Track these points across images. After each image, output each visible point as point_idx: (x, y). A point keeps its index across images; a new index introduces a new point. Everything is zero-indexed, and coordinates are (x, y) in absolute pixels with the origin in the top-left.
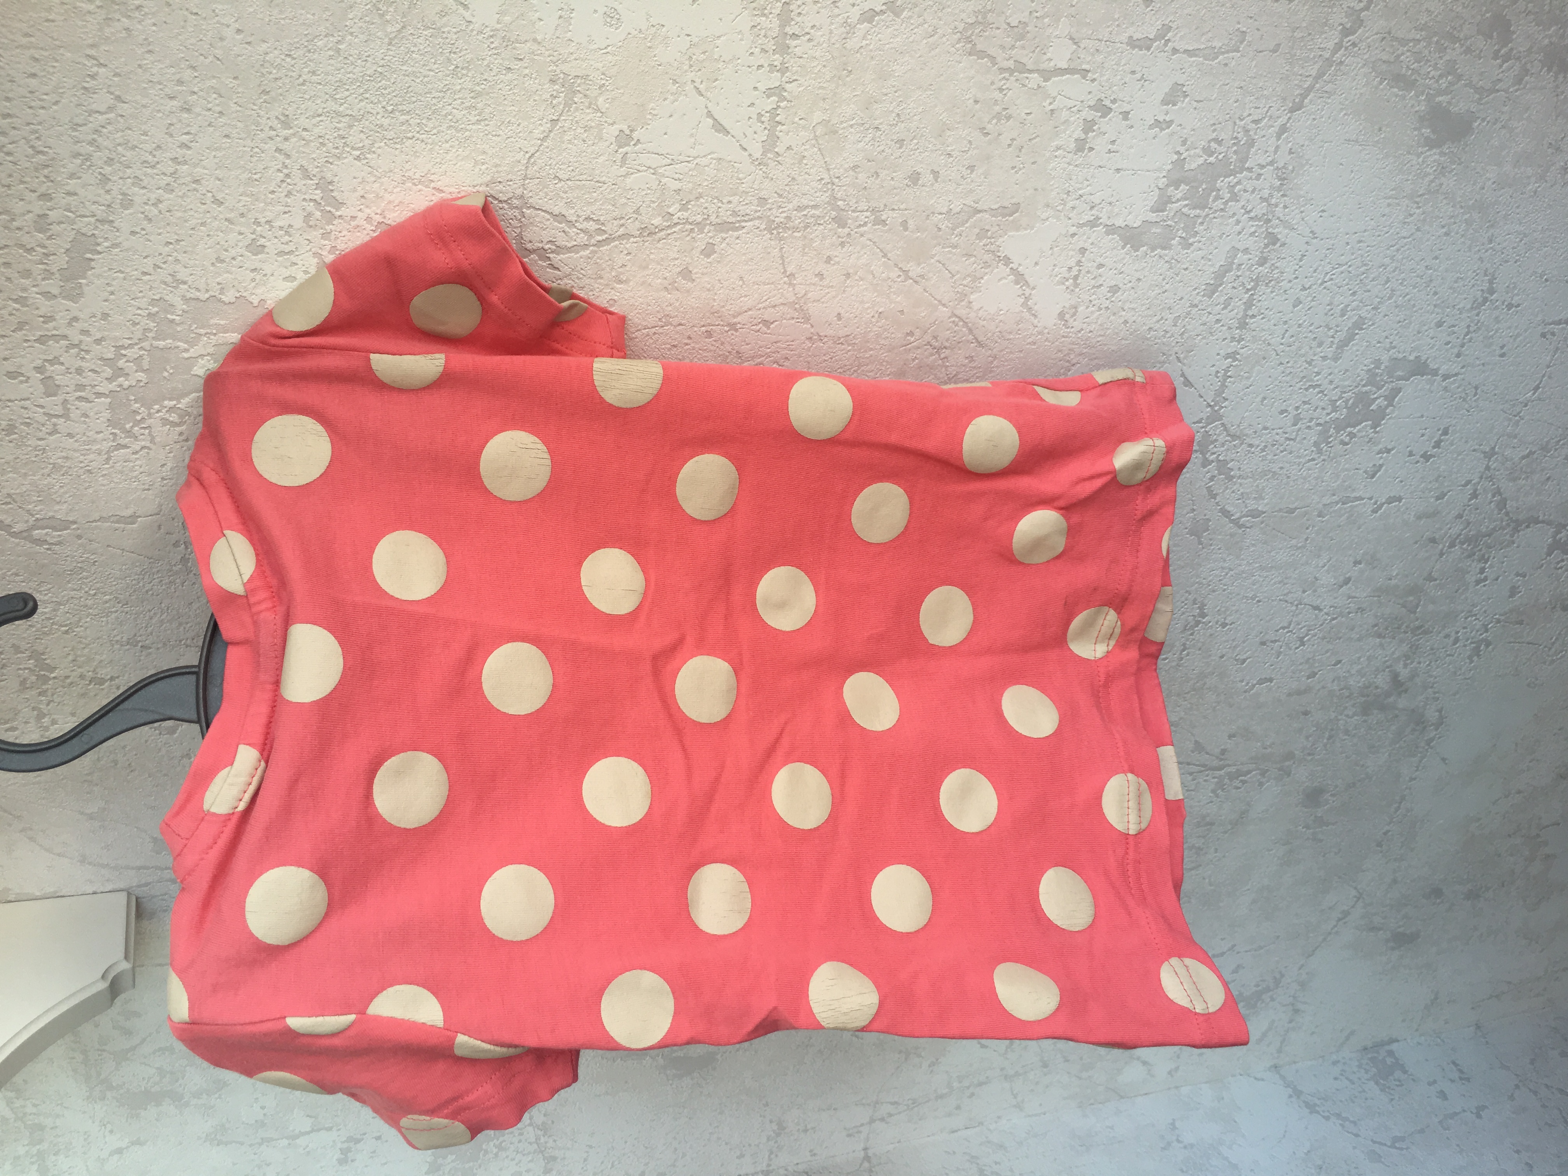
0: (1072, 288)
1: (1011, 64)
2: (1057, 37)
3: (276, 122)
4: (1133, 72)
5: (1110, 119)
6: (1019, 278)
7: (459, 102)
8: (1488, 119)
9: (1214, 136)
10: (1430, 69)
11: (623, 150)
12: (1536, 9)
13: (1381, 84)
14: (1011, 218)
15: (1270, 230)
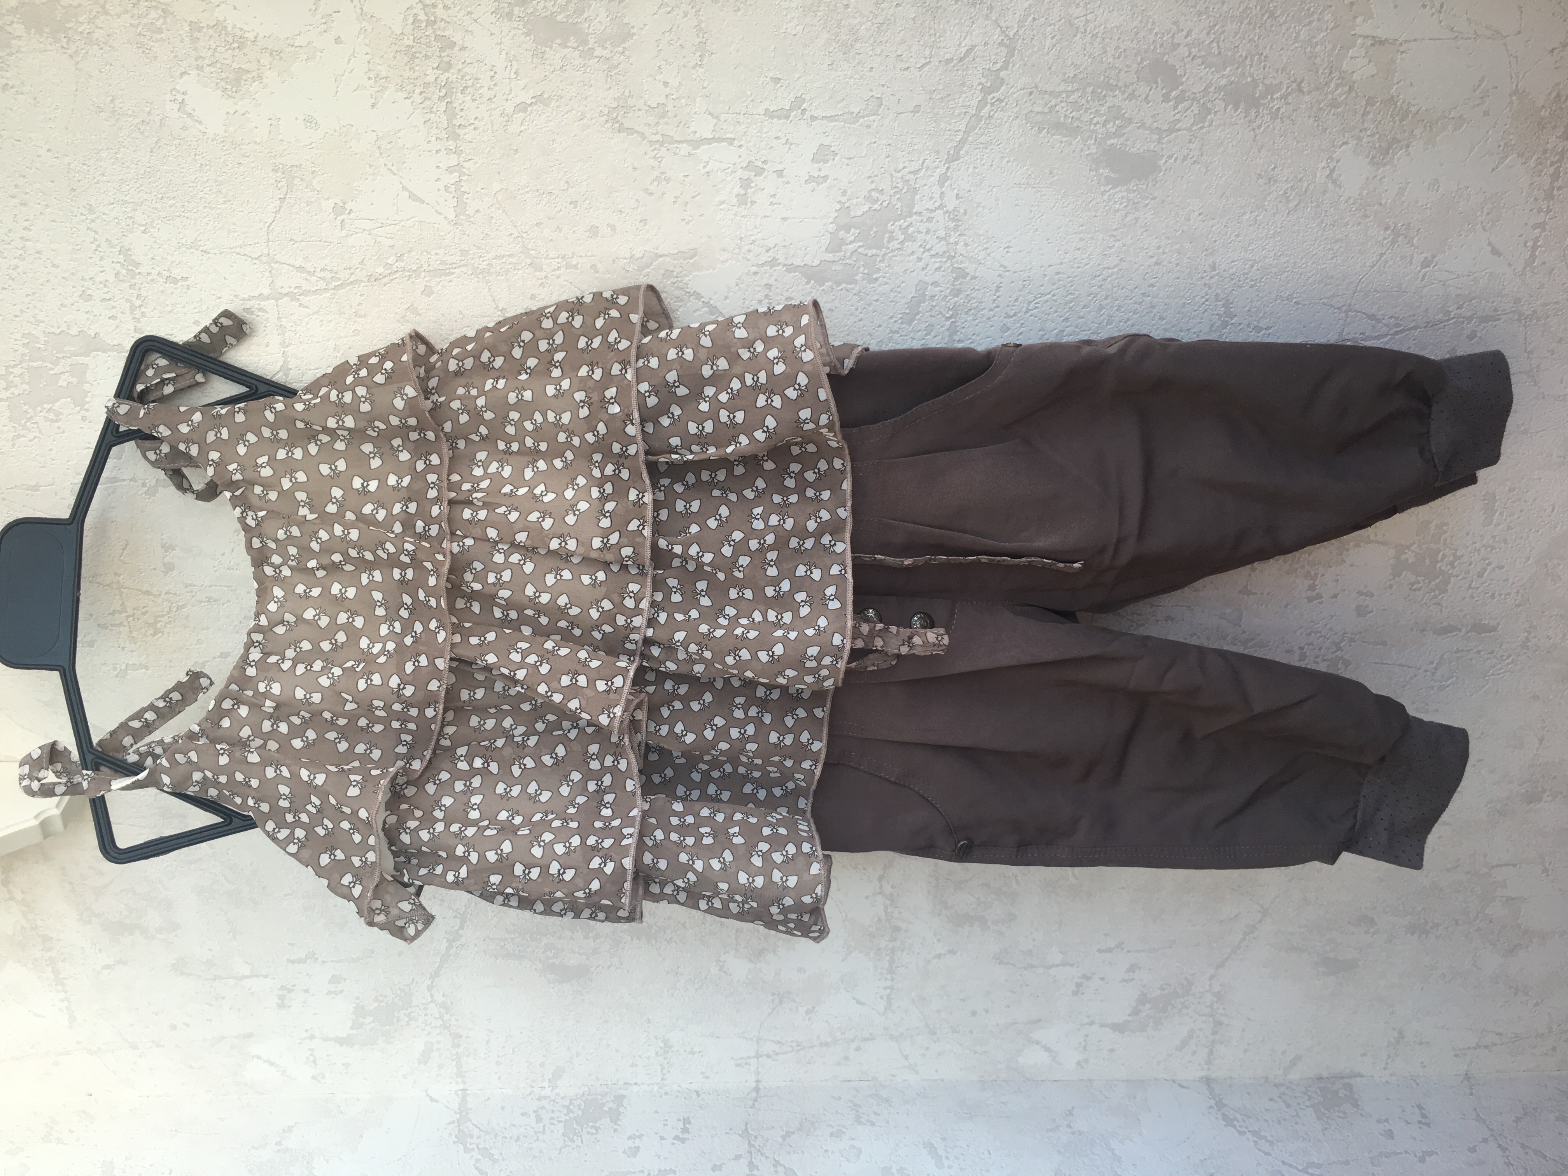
1: (658, 137)
4: (777, 138)
6: (713, 309)
7: (208, 189)
8: (1175, 156)
9: (873, 186)
10: (1092, 116)
11: (340, 218)
12: (1203, 53)
13: (1040, 132)
14: (691, 261)
15: (956, 265)
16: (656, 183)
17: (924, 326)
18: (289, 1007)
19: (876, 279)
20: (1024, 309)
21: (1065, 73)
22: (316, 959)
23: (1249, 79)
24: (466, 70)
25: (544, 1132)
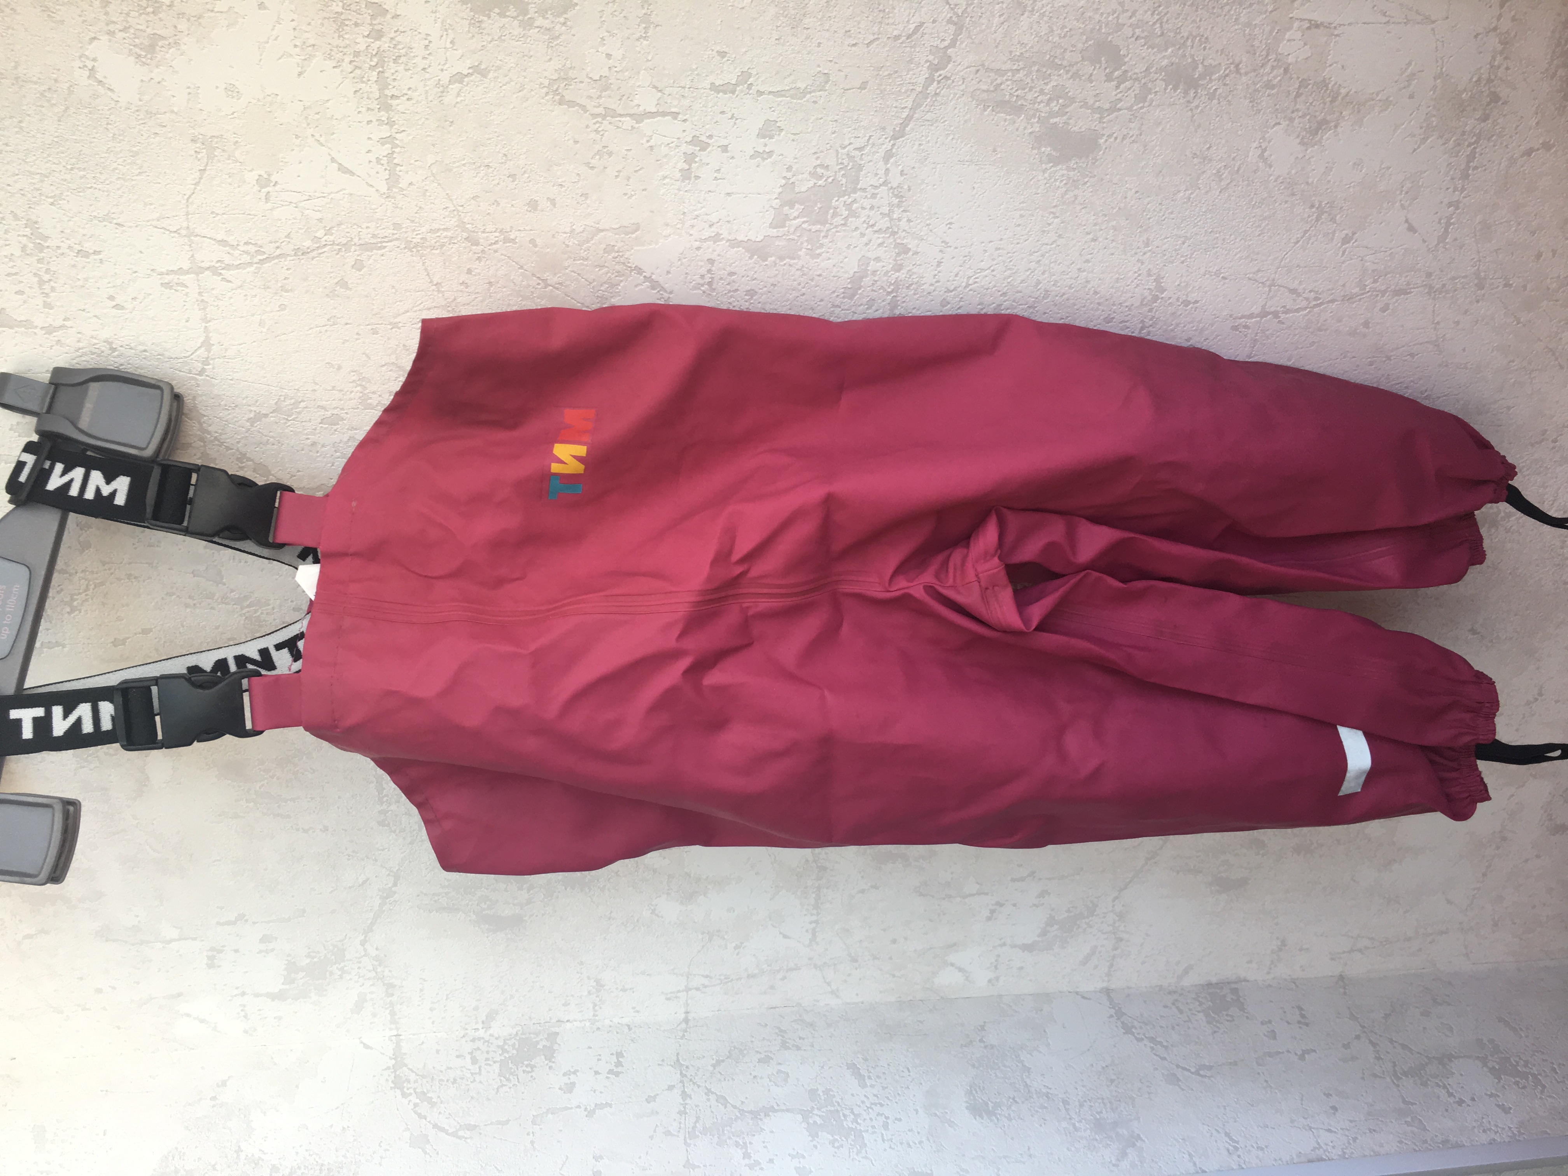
1: (600, 110)
2: (639, 86)
4: (722, 113)
5: (709, 152)
6: (654, 284)
7: (121, 160)
8: (1115, 135)
9: (818, 162)
10: (1036, 95)
11: (264, 190)
12: (1146, 34)
13: (985, 110)
14: (634, 236)
15: (899, 241)
16: (597, 157)
17: (865, 300)
18: (219, 967)
19: (820, 255)
20: (964, 284)
21: (1011, 52)
22: (246, 921)
23: (1190, 60)
24: (398, 39)
25: (480, 1073)
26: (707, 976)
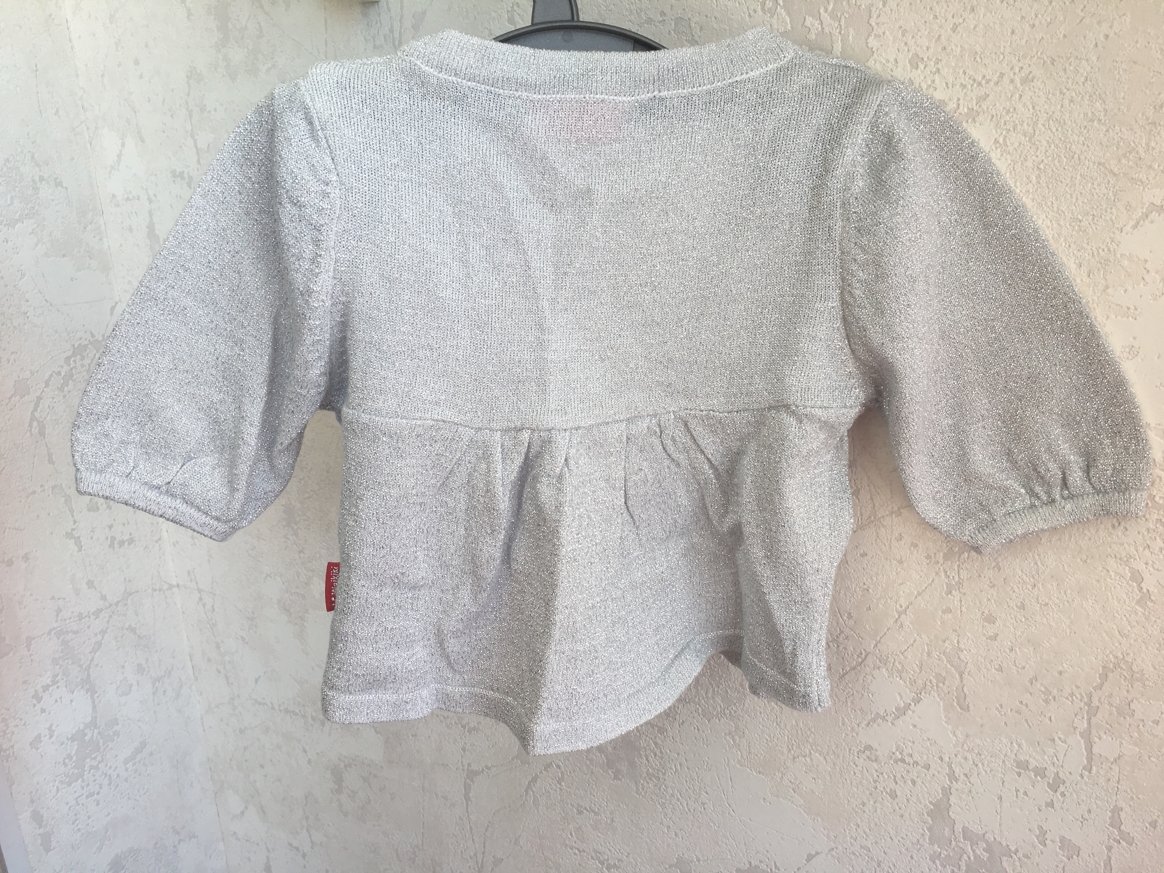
0: (894, 757)
2: (1121, 743)
3: (1027, 72)
4: (1089, 811)
5: (1046, 791)
6: (902, 711)
26: (213, 610)
